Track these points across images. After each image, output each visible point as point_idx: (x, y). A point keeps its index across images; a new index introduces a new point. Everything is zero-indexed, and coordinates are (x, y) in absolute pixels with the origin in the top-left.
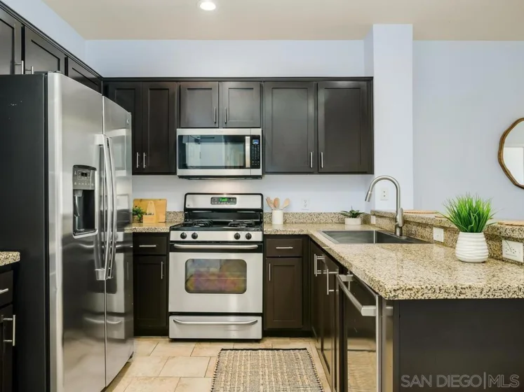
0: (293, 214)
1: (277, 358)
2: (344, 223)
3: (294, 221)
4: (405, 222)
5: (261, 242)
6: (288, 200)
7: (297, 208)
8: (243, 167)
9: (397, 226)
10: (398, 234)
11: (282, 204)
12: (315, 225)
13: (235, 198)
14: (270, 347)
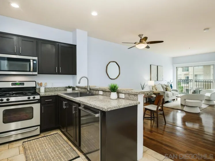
0: (48, 88)
1: (48, 138)
2: (66, 90)
3: (48, 90)
4: (90, 89)
5: (39, 99)
6: (46, 83)
7: (49, 86)
8: (30, 71)
9: (88, 91)
10: (88, 93)
11: (43, 85)
12: (56, 92)
13: (24, 83)
14: (43, 136)
